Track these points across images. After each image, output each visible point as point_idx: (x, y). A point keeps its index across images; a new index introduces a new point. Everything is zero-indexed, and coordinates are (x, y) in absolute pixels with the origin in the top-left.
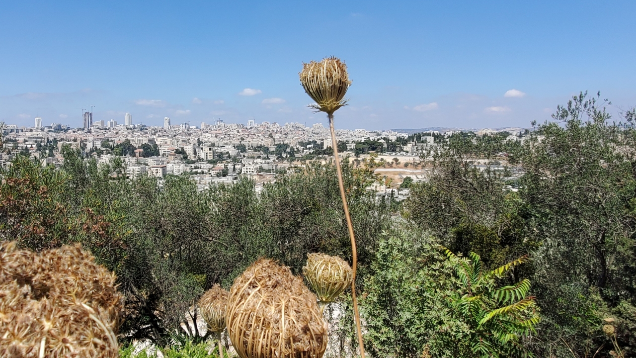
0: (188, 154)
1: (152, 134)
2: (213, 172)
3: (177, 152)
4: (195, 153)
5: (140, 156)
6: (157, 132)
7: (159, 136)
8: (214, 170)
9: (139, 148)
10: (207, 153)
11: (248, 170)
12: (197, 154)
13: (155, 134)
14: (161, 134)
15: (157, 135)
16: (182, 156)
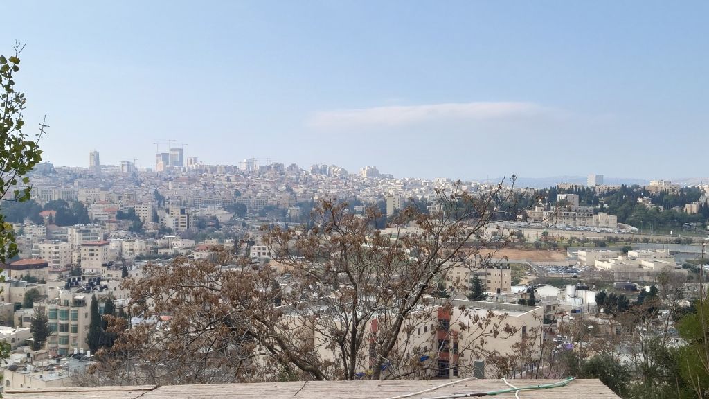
0: (142, 220)
1: (67, 182)
2: (196, 253)
3: (121, 215)
4: (155, 218)
5: (50, 224)
6: (76, 177)
7: (81, 185)
8: (197, 251)
9: (48, 207)
10: (177, 220)
11: (262, 251)
12: (160, 221)
13: (72, 181)
14: (83, 181)
15: (76, 183)
16: (131, 223)
